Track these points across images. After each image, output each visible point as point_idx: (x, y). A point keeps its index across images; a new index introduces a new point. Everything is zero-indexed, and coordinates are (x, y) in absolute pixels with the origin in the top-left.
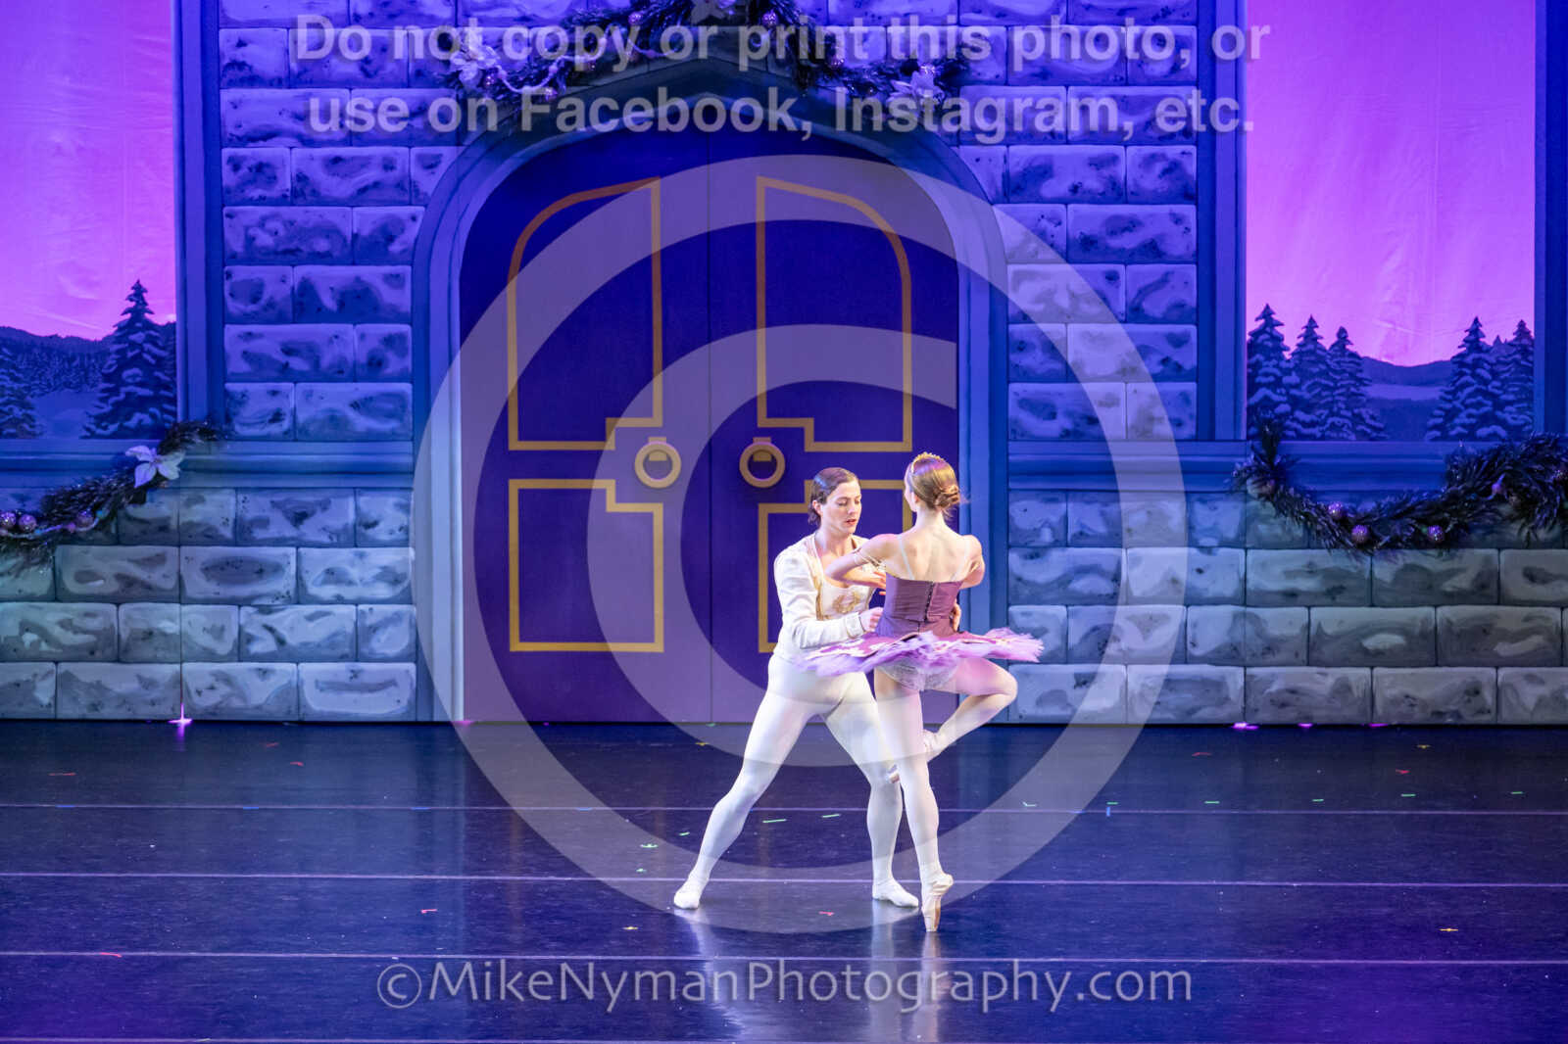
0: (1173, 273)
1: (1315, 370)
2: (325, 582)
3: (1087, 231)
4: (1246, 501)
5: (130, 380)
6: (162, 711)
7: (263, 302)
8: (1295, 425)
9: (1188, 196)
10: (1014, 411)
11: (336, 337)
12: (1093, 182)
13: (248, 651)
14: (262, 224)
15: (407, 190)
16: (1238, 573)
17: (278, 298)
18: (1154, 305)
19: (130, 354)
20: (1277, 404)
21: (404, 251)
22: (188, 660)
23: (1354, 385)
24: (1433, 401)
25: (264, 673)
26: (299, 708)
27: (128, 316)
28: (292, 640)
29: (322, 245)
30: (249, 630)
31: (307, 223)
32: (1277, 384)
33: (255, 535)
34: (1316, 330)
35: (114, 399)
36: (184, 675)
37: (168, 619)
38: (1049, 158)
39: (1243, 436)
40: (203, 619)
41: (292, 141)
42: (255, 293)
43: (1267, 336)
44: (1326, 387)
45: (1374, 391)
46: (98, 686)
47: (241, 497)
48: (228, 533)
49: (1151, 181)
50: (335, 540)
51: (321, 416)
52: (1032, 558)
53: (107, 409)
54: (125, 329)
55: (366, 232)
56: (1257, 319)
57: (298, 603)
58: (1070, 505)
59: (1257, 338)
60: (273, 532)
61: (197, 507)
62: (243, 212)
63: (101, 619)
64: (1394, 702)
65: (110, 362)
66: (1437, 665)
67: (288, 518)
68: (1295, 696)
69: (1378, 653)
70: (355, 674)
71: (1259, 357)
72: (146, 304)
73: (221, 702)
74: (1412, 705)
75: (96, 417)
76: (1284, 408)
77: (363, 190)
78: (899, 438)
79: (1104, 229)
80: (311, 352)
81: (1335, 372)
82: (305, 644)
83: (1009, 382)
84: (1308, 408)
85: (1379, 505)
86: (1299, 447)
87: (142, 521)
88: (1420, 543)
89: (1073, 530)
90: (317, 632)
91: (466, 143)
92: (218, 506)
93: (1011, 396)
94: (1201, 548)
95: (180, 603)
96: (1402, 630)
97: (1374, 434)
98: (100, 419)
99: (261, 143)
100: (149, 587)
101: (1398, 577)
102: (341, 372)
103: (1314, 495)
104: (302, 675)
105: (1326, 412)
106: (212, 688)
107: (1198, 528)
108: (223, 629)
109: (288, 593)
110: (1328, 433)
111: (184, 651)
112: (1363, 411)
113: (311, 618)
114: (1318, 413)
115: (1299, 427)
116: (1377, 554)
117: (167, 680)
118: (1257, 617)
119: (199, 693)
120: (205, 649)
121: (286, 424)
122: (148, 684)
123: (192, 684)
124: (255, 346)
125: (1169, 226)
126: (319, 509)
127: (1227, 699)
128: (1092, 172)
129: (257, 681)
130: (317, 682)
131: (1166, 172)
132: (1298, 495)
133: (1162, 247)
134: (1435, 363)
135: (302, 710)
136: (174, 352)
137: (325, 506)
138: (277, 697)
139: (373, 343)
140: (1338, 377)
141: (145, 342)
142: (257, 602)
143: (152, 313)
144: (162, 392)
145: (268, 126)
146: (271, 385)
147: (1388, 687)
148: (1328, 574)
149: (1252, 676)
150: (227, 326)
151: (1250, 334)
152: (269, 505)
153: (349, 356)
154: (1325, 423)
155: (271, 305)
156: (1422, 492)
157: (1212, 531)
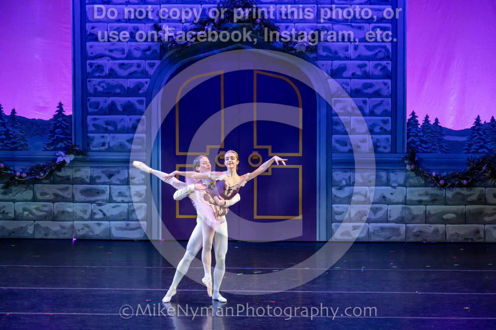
0: (384, 101)
1: (428, 131)
2: (118, 196)
3: (357, 88)
4: (406, 172)
5: (57, 133)
6: (67, 236)
7: (99, 108)
8: (422, 148)
9: (388, 77)
10: (334, 143)
11: (122, 120)
12: (359, 72)
13: (94, 218)
14: (99, 84)
15: (144, 74)
16: (404, 195)
17: (104, 107)
18: (378, 111)
19: (58, 125)
20: (416, 142)
21: (143, 93)
22: (76, 220)
23: (441, 136)
24: (465, 141)
25: (99, 224)
26: (110, 236)
27: (57, 113)
28: (108, 214)
29: (118, 91)
30: (95, 211)
31: (113, 84)
32: (416, 136)
33: (96, 181)
34: (428, 119)
35: (52, 139)
36: (74, 225)
37: (70, 207)
38: (345, 64)
39: (406, 152)
40: (80, 207)
41: (109, 58)
42: (97, 105)
43: (413, 121)
44: (431, 137)
45: (446, 138)
46: (47, 228)
47: (92, 170)
48: (88, 181)
49: (377, 72)
50: (122, 183)
51: (117, 144)
52: (339, 189)
53: (51, 142)
54: (56, 117)
55: (132, 86)
56: (410, 115)
57: (110, 203)
58: (351, 173)
59: (410, 121)
60: (102, 180)
61: (78, 172)
62: (93, 80)
63: (48, 207)
64: (452, 235)
65: (51, 127)
66: (465, 224)
67: (107, 176)
68: (422, 233)
69: (448, 220)
70: (128, 225)
71: (410, 127)
72: (63, 109)
73: (86, 234)
74: (458, 236)
75: (47, 144)
76: (418, 143)
77: (131, 74)
78: (298, 152)
79: (362, 87)
80: (114, 124)
81: (434, 132)
82: (112, 215)
83: (332, 135)
84: (426, 143)
85: (448, 174)
86: (422, 156)
87: (62, 177)
88: (461, 186)
89: (352, 181)
90: (115, 212)
91: (163, 59)
92: (85, 172)
93: (333, 139)
94: (392, 187)
95: (73, 203)
96: (455, 213)
97: (447, 151)
98: (49, 145)
99: (99, 59)
100: (63, 197)
101: (453, 196)
102: (124, 130)
103: (428, 170)
104: (111, 225)
105: (431, 144)
106: (83, 229)
107: (391, 180)
108: (86, 211)
109: (107, 199)
110: (432, 151)
111: (74, 217)
112: (443, 144)
113: (114, 207)
114: (429, 144)
115: (423, 149)
116: (447, 188)
117: (68, 227)
118: (410, 208)
119: (79, 230)
120: (81, 217)
121: (106, 147)
122: (63, 227)
123: (77, 228)
124: (97, 122)
125: (383, 86)
126: (116, 173)
127: (400, 234)
128: (359, 69)
129: (98, 227)
130: (116, 227)
131: (381, 69)
132: (423, 170)
133: (380, 93)
134: (466, 129)
135: (111, 236)
136: (72, 124)
137: (118, 172)
138: (103, 232)
139: (133, 122)
140: (435, 134)
141: (63, 121)
142: (97, 202)
143: (64, 112)
144: (67, 136)
145: (100, 53)
146: (102, 135)
147: (452, 231)
148: (432, 195)
149: (408, 227)
150: (88, 116)
151: (408, 120)
152: (101, 172)
153: (126, 126)
154: (430, 148)
155: (102, 109)
156: (461, 170)
157: (395, 181)
